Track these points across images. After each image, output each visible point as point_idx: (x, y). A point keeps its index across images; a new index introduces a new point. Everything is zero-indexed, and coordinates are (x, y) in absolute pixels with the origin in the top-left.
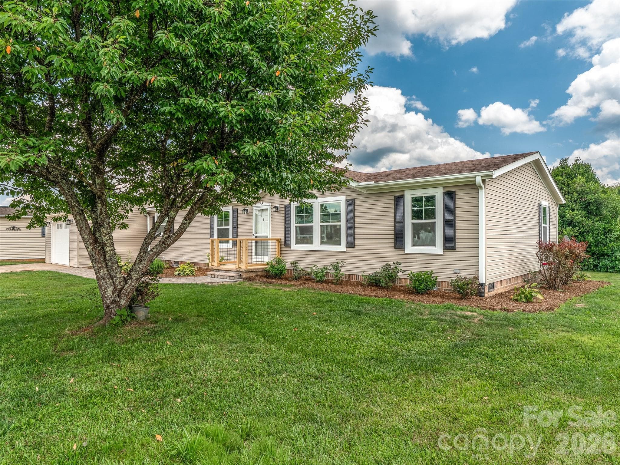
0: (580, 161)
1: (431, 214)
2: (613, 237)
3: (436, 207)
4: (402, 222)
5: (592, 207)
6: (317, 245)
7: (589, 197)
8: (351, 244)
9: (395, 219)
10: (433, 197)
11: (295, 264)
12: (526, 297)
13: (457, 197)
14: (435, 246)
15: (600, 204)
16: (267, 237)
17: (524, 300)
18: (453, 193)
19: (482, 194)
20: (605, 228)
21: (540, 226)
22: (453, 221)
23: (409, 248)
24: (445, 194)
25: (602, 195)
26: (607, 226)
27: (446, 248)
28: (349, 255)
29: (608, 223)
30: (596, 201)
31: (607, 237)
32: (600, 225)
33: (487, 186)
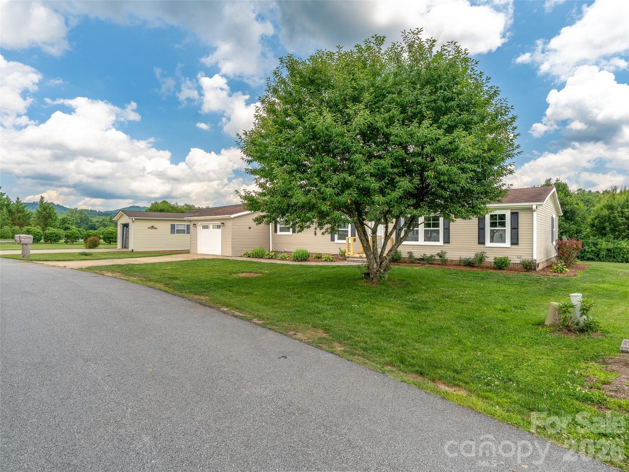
0: (560, 181)
1: (503, 224)
2: (583, 235)
3: (506, 221)
4: (484, 229)
5: (568, 214)
6: (421, 241)
7: (567, 207)
8: (447, 241)
9: (479, 227)
10: (504, 215)
11: (410, 253)
12: (560, 270)
13: (519, 215)
14: (505, 243)
15: (574, 213)
16: (381, 236)
17: (559, 272)
18: (517, 213)
19: (535, 214)
20: (577, 230)
21: (552, 230)
22: (517, 228)
23: (488, 243)
24: (512, 213)
25: (576, 206)
26: (579, 228)
27: (512, 244)
28: (446, 247)
29: (579, 226)
30: (571, 210)
31: (578, 236)
32: (574, 227)
33: (538, 210)
